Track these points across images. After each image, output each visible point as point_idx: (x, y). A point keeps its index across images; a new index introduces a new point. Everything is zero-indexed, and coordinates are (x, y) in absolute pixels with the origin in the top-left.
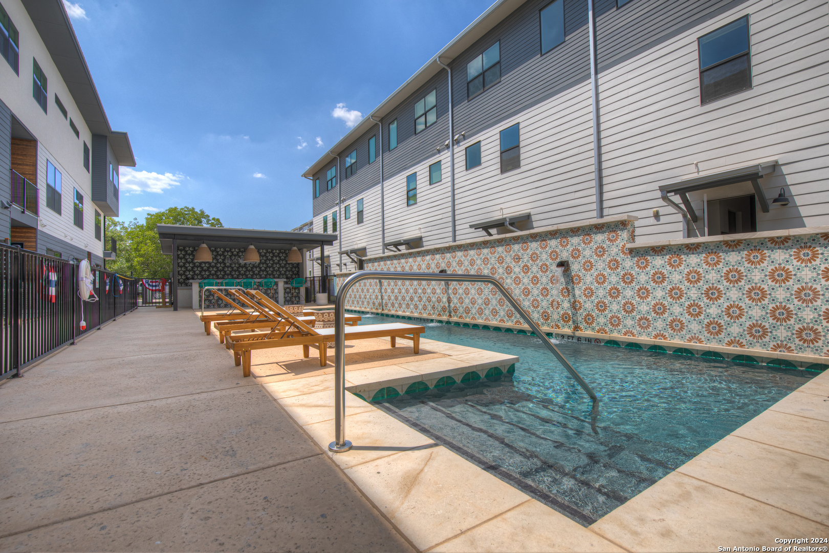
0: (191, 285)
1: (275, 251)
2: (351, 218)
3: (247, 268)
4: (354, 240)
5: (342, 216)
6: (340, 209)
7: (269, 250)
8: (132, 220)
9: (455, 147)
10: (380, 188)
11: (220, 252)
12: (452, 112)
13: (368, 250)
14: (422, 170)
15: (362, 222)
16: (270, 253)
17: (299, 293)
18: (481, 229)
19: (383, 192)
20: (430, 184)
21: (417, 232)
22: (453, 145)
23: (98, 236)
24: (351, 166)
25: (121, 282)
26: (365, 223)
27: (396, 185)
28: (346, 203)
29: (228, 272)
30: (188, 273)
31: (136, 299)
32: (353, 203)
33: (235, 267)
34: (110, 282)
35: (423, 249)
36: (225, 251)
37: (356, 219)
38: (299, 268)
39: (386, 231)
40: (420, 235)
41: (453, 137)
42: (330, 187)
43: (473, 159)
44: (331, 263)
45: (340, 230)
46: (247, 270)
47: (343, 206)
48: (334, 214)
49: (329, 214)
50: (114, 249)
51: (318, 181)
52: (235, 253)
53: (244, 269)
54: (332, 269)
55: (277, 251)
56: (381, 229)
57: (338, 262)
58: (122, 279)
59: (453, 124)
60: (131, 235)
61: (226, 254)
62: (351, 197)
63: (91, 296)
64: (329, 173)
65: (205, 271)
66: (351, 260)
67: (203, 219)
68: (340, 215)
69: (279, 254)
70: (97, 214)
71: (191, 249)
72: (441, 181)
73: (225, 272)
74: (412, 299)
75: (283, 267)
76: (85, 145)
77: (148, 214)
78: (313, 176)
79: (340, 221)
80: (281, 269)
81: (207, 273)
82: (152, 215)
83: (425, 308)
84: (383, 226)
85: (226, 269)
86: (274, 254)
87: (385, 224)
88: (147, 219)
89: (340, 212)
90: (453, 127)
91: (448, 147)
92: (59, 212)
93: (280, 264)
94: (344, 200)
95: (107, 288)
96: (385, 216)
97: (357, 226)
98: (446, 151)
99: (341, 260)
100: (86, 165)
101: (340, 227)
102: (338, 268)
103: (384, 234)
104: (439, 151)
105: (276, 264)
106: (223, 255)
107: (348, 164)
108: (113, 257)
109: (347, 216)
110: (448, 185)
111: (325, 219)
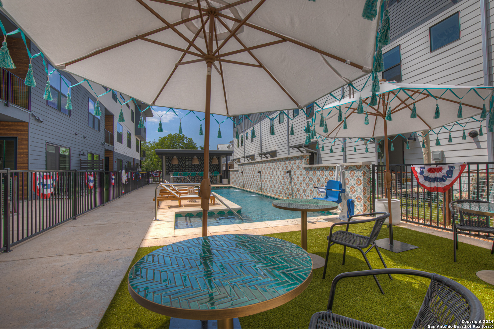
0: (169, 174)
2: (249, 139)
3: (195, 166)
4: (250, 150)
6: (244, 134)
8: (153, 140)
10: (260, 124)
11: (184, 159)
13: (255, 156)
17: (217, 178)
18: (296, 148)
19: (261, 126)
20: (279, 123)
21: (275, 147)
23: (138, 151)
25: (140, 174)
26: (254, 142)
27: (266, 123)
28: (247, 131)
29: (187, 168)
30: (170, 169)
31: (149, 179)
32: (249, 131)
33: (190, 165)
34: (135, 175)
35: (276, 158)
37: (251, 140)
38: (219, 166)
40: (275, 149)
42: (240, 123)
45: (244, 145)
46: (195, 167)
48: (242, 137)
49: (240, 136)
50: (144, 156)
51: (235, 119)
52: (190, 159)
53: (194, 167)
56: (260, 145)
58: (141, 173)
60: (152, 148)
62: (249, 128)
63: (126, 182)
65: (177, 168)
67: (184, 139)
68: (244, 137)
70: (137, 140)
71: (171, 158)
72: (283, 122)
76: (132, 111)
77: (160, 138)
79: (244, 140)
81: (178, 169)
82: (161, 138)
85: (186, 167)
87: (262, 143)
88: (159, 140)
92: (121, 143)
94: (246, 130)
95: (134, 178)
96: (262, 139)
97: (251, 143)
100: (133, 120)
101: (244, 143)
103: (261, 148)
106: (185, 160)
108: (144, 159)
109: (247, 138)
110: (286, 124)
111: (238, 139)
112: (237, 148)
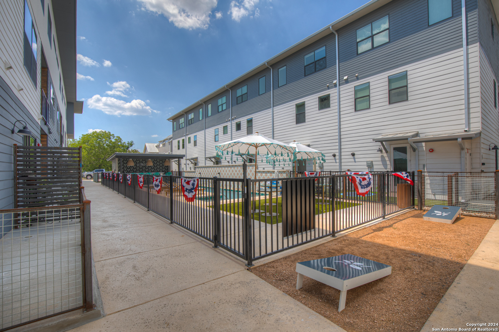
1: (157, 161)
2: (191, 143)
4: (193, 153)
6: (186, 138)
9: (232, 121)
10: (204, 132)
12: (232, 108)
13: (198, 159)
14: (221, 127)
19: (205, 134)
20: (224, 134)
21: (217, 153)
22: (232, 120)
24: (191, 119)
26: (197, 146)
27: (210, 132)
32: (192, 136)
36: (137, 160)
37: (194, 144)
39: (206, 151)
41: (232, 118)
42: (181, 127)
43: (238, 127)
44: (182, 163)
47: (187, 137)
48: (183, 140)
49: (181, 139)
51: (175, 123)
52: (141, 161)
54: (182, 166)
57: (185, 163)
59: (232, 112)
62: (191, 134)
64: (181, 120)
65: (128, 169)
66: (191, 162)
68: (186, 141)
69: (159, 161)
72: (227, 134)
78: (173, 120)
79: (186, 144)
80: (160, 168)
87: (206, 148)
89: (186, 140)
90: (232, 113)
91: (230, 121)
93: (160, 166)
94: (188, 135)
96: (206, 145)
97: (194, 147)
98: (229, 122)
99: (186, 162)
101: (186, 147)
102: (185, 165)
104: (227, 122)
105: (158, 165)
107: (190, 118)
109: (189, 142)
110: (230, 135)
111: (179, 142)
112: (178, 150)
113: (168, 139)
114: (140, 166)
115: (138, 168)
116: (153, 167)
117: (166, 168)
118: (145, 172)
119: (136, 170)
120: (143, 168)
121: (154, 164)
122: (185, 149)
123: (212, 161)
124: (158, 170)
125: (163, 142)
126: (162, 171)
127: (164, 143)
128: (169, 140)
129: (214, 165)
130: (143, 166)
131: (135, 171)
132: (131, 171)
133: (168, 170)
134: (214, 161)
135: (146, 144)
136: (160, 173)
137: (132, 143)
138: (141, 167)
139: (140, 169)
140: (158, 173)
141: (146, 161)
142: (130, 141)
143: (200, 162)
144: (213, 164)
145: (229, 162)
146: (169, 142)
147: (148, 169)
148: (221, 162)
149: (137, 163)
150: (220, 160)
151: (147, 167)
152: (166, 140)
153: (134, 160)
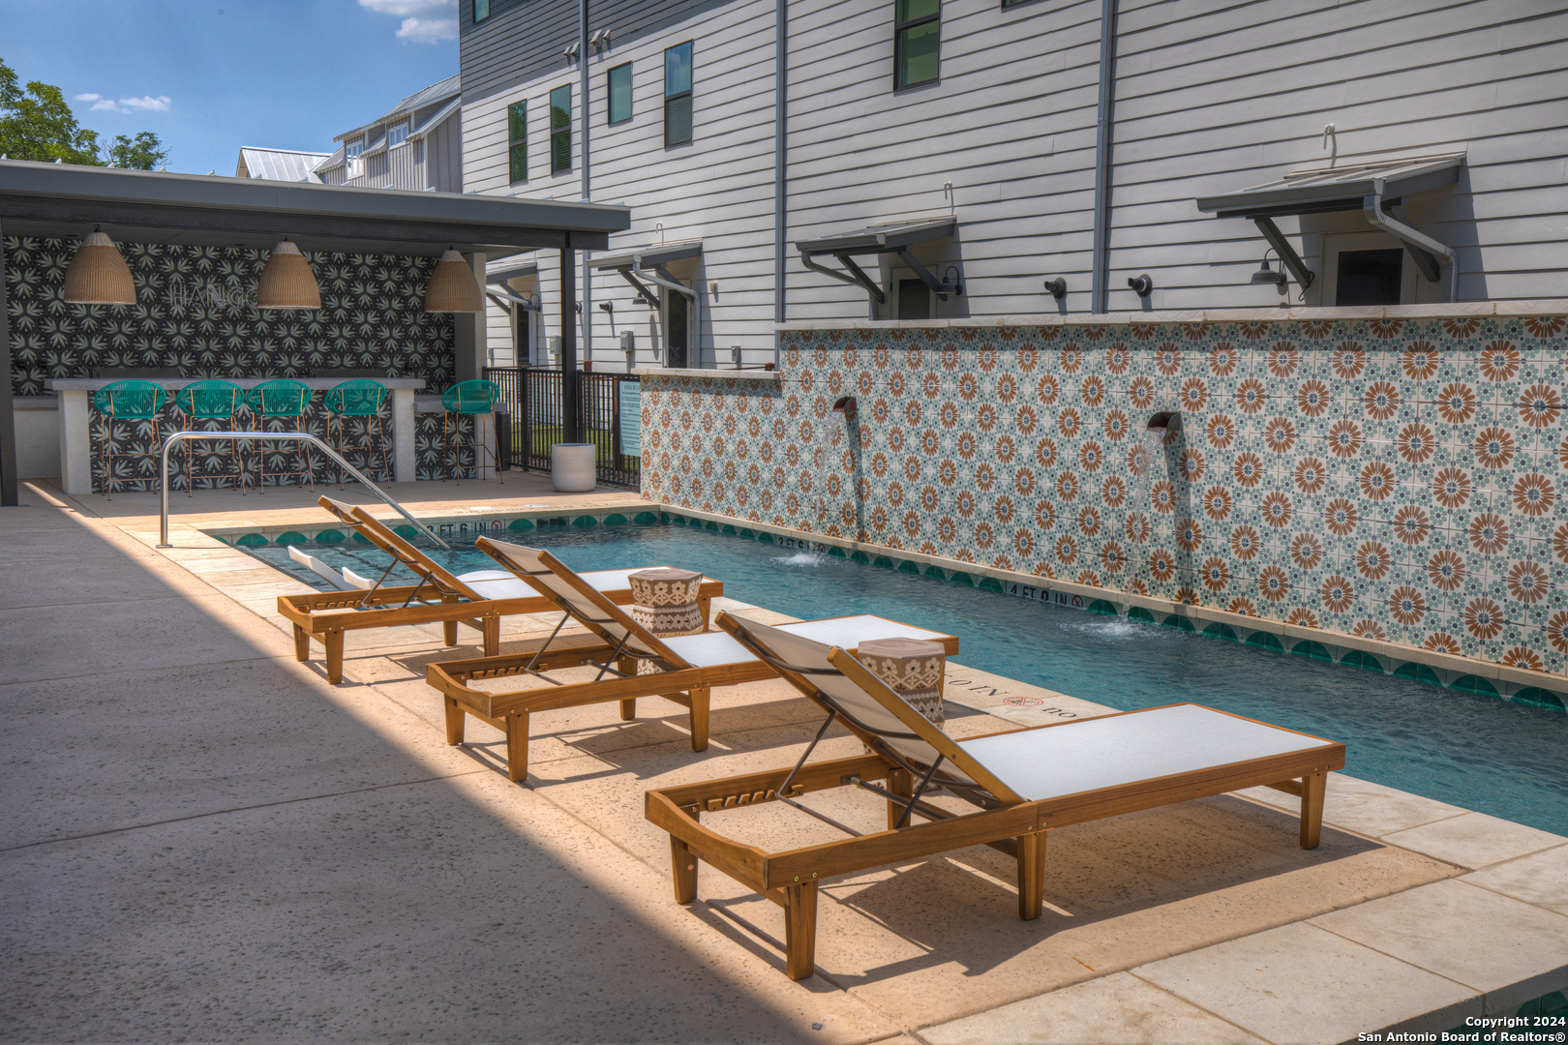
0: (55, 395)
1: (358, 260)
2: (637, 121)
3: (252, 325)
5: (593, 108)
6: (586, 79)
7: (339, 256)
13: (708, 259)
15: (688, 141)
16: (339, 266)
17: (473, 433)
20: (1002, 5)
21: (939, 199)
26: (697, 147)
28: (614, 57)
29: (179, 342)
32: (648, 56)
33: (206, 319)
36: (166, 253)
37: (660, 128)
38: (453, 331)
39: (791, 188)
45: (587, 167)
47: (599, 66)
48: (561, 98)
49: (537, 95)
52: (204, 263)
55: (369, 260)
61: (169, 266)
66: (634, 292)
68: (586, 104)
69: (374, 269)
73: (168, 339)
74: (1004, 510)
75: (391, 325)
79: (587, 129)
80: (386, 333)
83: (1066, 551)
84: (783, 165)
85: (172, 330)
86: (355, 269)
87: (792, 156)
89: (586, 91)
93: (381, 313)
94: (607, 43)
96: (792, 124)
101: (587, 154)
103: (784, 196)
105: (366, 310)
109: (618, 114)
111: (517, 119)
113: (407, 118)
114: (200, 315)
115: (179, 337)
116: (315, 327)
117: (433, 334)
118: (247, 373)
119: (157, 344)
120: (228, 330)
121: (324, 297)
122: (578, 174)
123: (861, 278)
124: (367, 351)
125: (372, 142)
126: (398, 362)
127: (380, 145)
128: (418, 125)
129: (876, 316)
130: (224, 316)
131: (150, 356)
132: (114, 360)
133: (452, 357)
134: (876, 276)
135: (246, 154)
136: (388, 383)
137: (146, 147)
138: (206, 325)
139: (201, 345)
140: (369, 383)
141: (250, 264)
142: (132, 135)
143: (722, 286)
144: (865, 308)
145: (1058, 291)
146: (418, 142)
147: (269, 346)
148: (959, 290)
149: (165, 277)
150: (952, 274)
151: (262, 326)
152: (392, 125)
153: (139, 249)
